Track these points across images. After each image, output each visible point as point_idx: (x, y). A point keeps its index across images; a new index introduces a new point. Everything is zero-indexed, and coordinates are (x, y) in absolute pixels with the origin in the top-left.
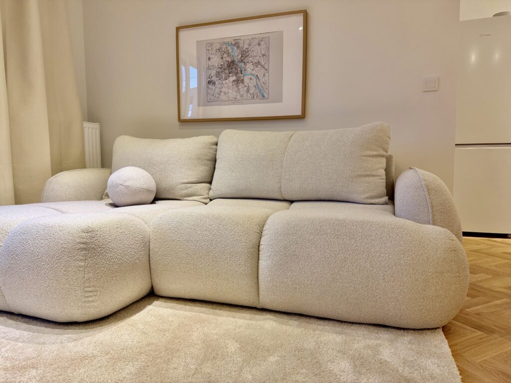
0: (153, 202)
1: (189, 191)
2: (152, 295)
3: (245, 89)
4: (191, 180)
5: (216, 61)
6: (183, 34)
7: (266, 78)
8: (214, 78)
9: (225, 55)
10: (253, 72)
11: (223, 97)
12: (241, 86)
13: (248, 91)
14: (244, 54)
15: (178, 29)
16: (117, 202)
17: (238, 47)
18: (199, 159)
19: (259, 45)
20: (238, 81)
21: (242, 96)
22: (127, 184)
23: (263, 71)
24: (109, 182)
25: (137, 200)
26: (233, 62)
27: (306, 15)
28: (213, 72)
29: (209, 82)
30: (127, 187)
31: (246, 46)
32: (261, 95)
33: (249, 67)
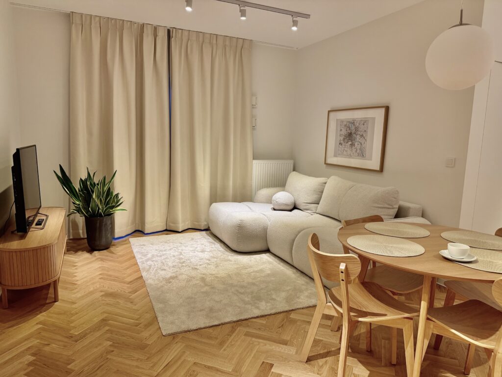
0: (291, 211)
1: (307, 207)
2: (267, 251)
3: (355, 150)
4: (308, 202)
5: (344, 132)
6: (332, 114)
7: (365, 145)
8: (342, 142)
9: (348, 129)
10: (360, 141)
11: (345, 153)
12: (353, 147)
13: (356, 151)
14: (357, 129)
15: (329, 112)
16: (276, 208)
17: (354, 125)
18: (315, 191)
19: (364, 125)
20: (352, 145)
21: (353, 154)
22: (277, 200)
23: (364, 141)
24: (274, 197)
25: (281, 208)
26: (351, 133)
27: (387, 109)
28: (342, 138)
29: (340, 144)
30: (277, 202)
31: (358, 125)
32: (362, 155)
33: (358, 137)
